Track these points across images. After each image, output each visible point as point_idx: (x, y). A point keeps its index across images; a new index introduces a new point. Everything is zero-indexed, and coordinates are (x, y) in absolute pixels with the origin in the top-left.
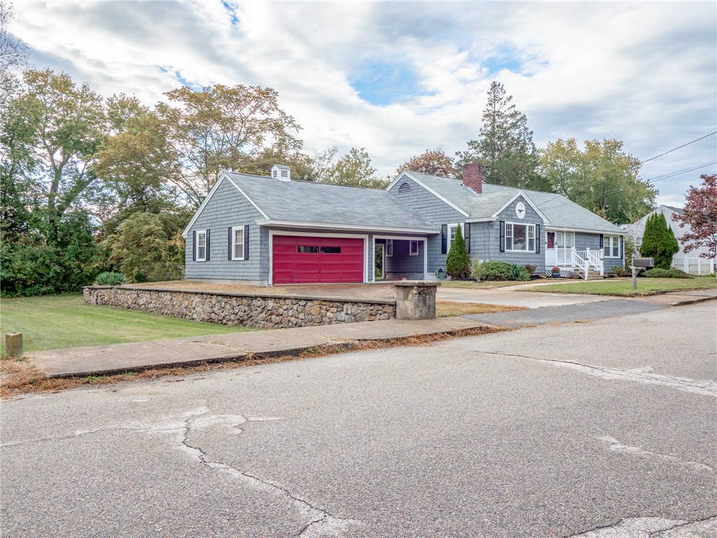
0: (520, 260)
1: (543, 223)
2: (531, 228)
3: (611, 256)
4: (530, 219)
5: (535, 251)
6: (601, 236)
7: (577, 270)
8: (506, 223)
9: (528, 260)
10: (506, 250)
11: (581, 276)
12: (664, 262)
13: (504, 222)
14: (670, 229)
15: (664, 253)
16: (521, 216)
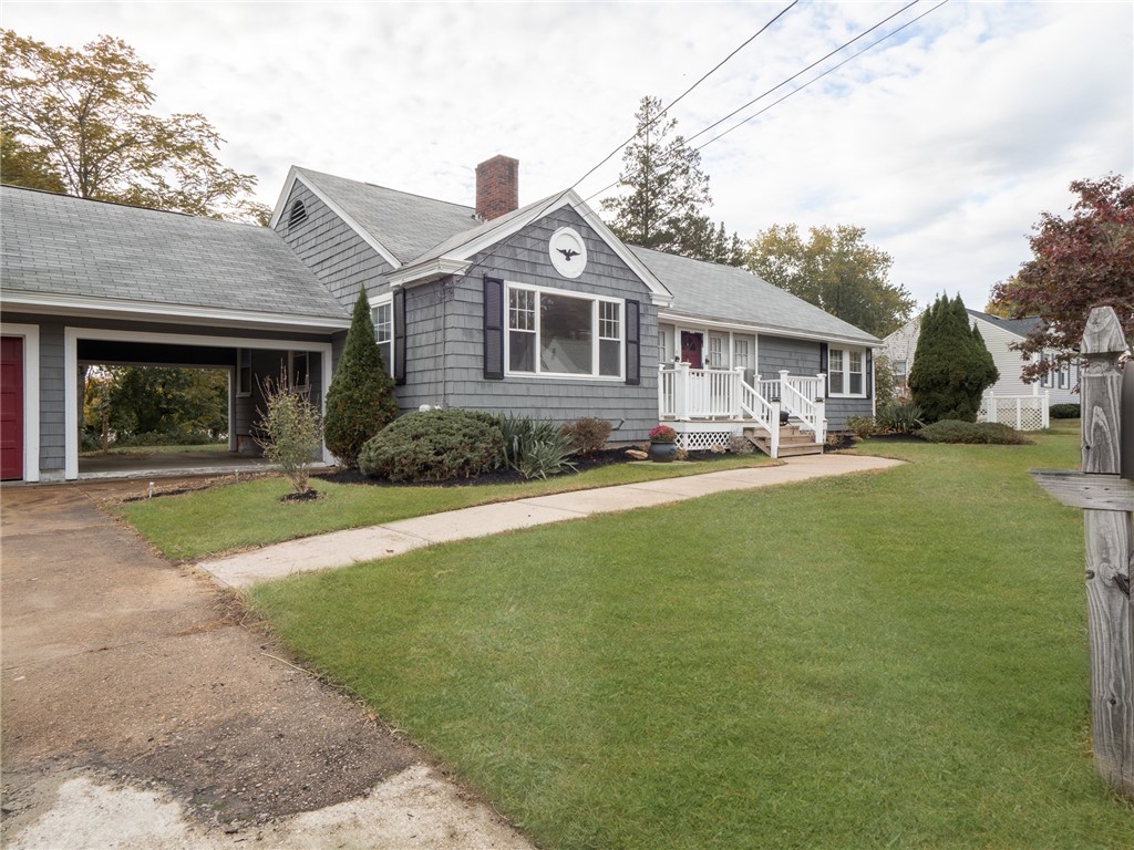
0: (566, 403)
1: (649, 297)
2: (608, 310)
3: (846, 393)
4: (604, 281)
5: (623, 377)
6: (823, 346)
7: (752, 430)
8: (509, 285)
9: (593, 404)
10: (508, 372)
11: (761, 445)
12: (964, 406)
13: (500, 282)
14: (976, 330)
15: (961, 387)
16: (573, 269)
